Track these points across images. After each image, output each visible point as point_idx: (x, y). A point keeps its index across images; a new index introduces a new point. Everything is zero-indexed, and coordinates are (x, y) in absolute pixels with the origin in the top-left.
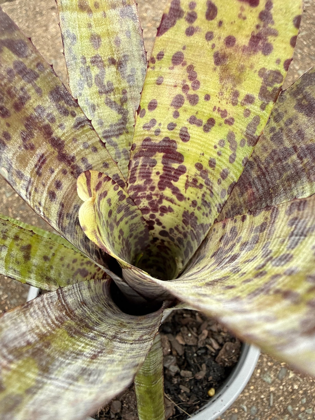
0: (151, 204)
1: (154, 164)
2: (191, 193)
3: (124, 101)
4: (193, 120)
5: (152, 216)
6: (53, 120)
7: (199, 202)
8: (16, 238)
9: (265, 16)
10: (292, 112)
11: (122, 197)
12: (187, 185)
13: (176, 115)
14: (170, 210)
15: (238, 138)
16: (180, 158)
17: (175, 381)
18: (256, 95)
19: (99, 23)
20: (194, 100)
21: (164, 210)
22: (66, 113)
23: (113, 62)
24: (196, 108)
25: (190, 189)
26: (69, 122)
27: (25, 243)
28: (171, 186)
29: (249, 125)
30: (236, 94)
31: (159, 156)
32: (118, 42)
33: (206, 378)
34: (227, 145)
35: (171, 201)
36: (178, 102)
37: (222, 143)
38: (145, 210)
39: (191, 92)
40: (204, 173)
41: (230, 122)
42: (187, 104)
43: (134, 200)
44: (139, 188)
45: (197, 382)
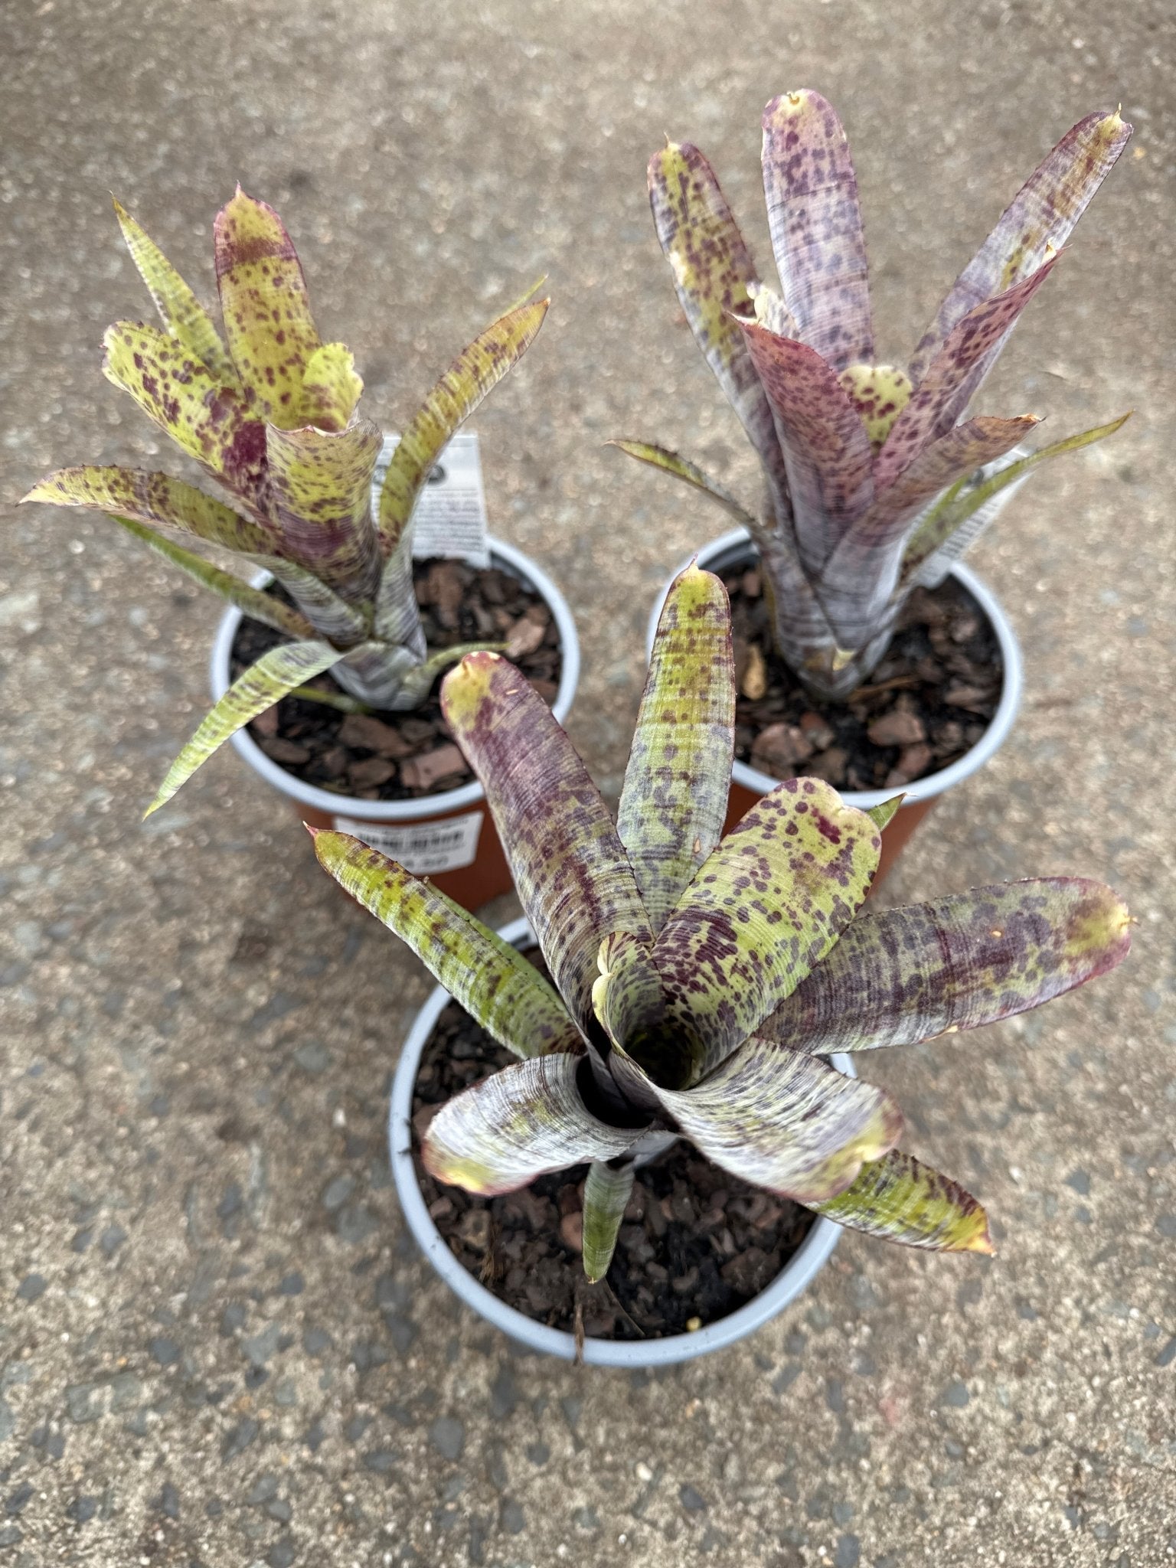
0: (679, 972)
1: (697, 930)
2: (736, 981)
3: (684, 822)
4: (756, 905)
5: (677, 988)
6: (592, 861)
7: (744, 998)
8: (489, 964)
9: (845, 853)
10: (876, 941)
11: (642, 957)
12: (734, 969)
13: (738, 893)
14: (705, 990)
15: (802, 949)
16: (732, 935)
17: (634, 1276)
18: (827, 916)
19: (680, 734)
20: (762, 887)
21: (695, 987)
22: (609, 856)
23: (685, 776)
24: (762, 895)
25: (737, 976)
26: (608, 866)
27: (495, 973)
28: (712, 961)
29: (814, 943)
30: (809, 903)
31: (706, 926)
32: (698, 758)
33: (691, 1294)
34: (789, 949)
35: (709, 979)
36: (743, 883)
37: (784, 943)
38: (668, 977)
39: (760, 879)
40: (758, 966)
41: (798, 926)
42: (752, 887)
43: (656, 964)
44: (668, 951)
45: (671, 1293)
